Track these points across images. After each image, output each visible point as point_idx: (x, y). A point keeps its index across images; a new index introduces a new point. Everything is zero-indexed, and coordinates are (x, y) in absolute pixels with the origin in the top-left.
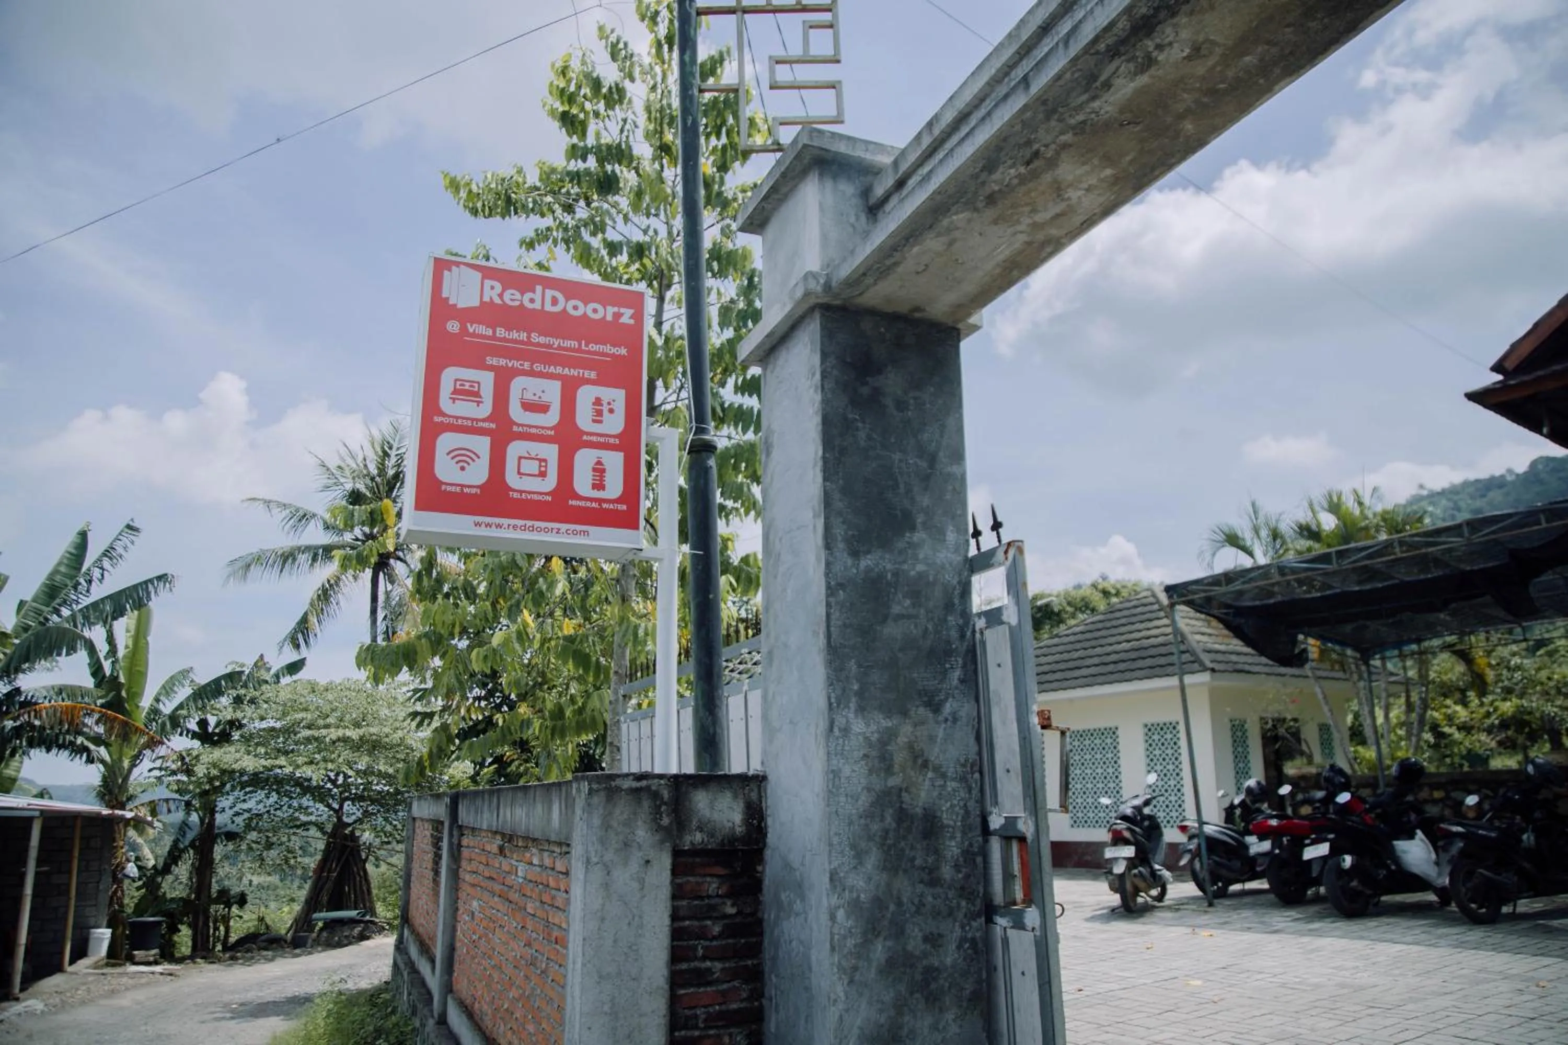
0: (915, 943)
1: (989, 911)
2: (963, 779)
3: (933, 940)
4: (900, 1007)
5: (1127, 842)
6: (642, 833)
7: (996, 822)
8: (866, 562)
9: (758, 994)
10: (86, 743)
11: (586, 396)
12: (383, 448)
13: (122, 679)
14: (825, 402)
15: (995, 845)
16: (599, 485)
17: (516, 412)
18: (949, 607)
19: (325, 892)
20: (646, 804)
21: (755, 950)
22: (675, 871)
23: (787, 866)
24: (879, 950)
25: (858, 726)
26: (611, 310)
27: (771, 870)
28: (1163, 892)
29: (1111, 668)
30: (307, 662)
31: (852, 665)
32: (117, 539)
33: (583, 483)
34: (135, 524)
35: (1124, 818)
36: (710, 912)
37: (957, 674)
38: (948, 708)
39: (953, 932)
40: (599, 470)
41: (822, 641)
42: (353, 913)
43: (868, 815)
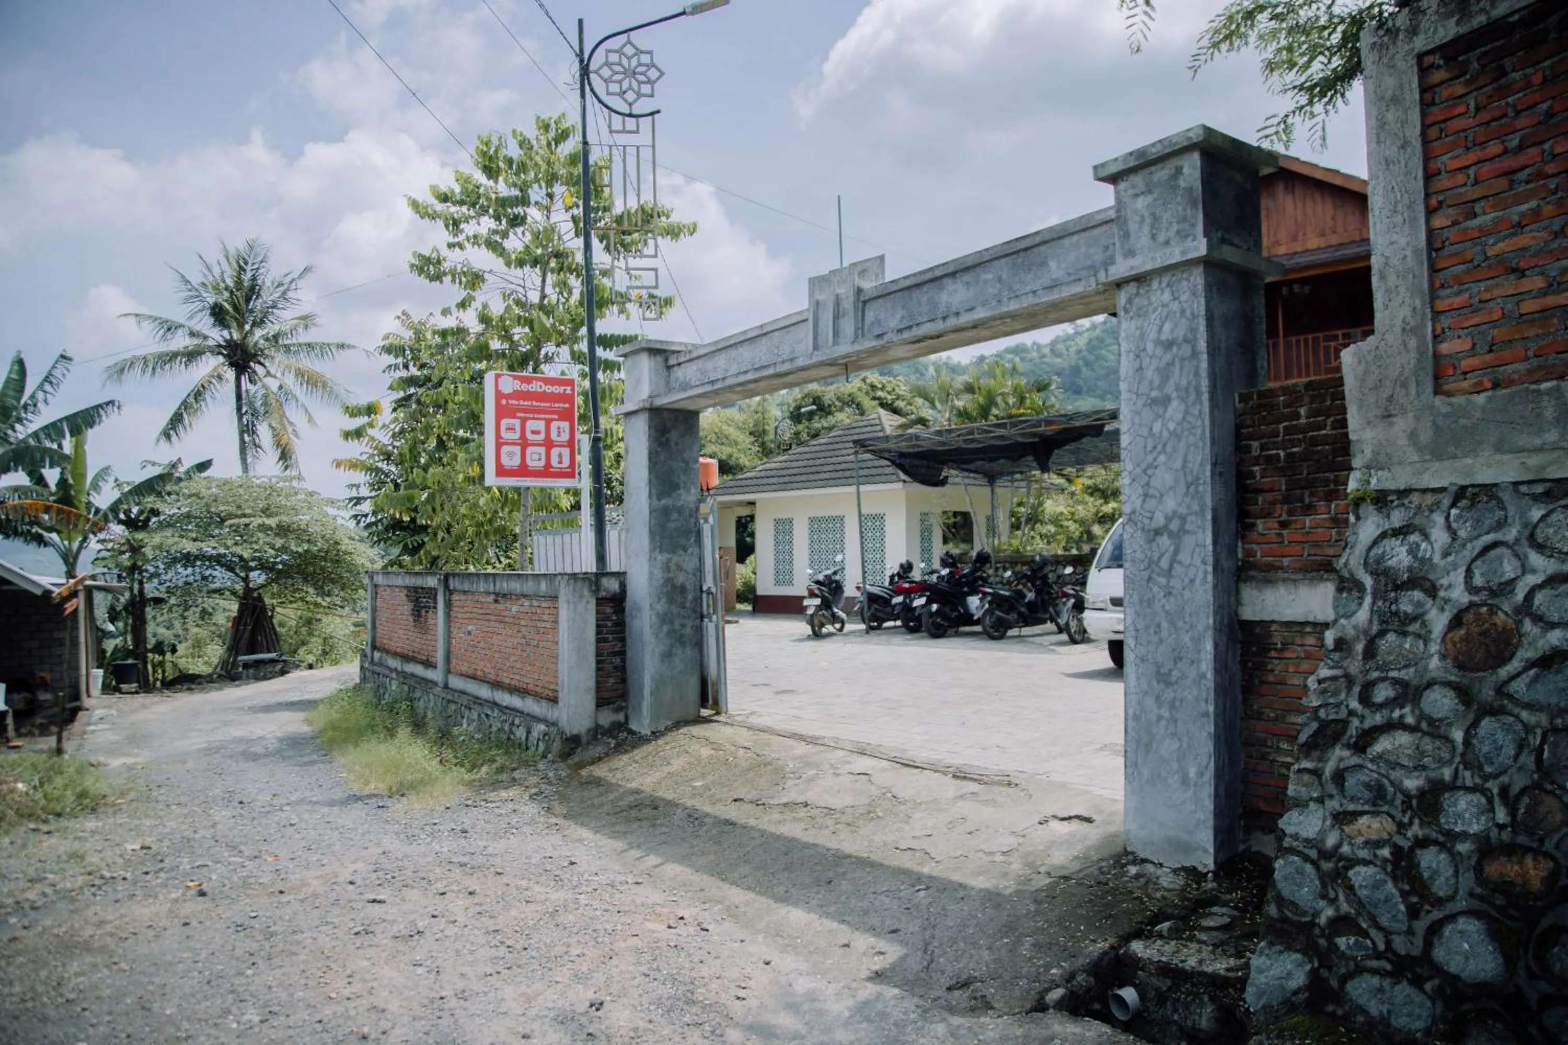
0: (677, 625)
1: (702, 617)
2: (694, 575)
3: (683, 626)
4: (672, 646)
5: (817, 596)
6: (586, 592)
7: (705, 588)
8: (663, 502)
9: (624, 646)
10: (40, 531)
11: (554, 425)
12: (238, 263)
13: (71, 481)
14: (650, 446)
15: (704, 596)
16: (560, 462)
17: (529, 436)
18: (691, 516)
19: (243, 641)
20: (587, 583)
21: (623, 631)
22: (597, 605)
23: (635, 603)
24: (665, 628)
25: (659, 557)
26: (563, 388)
27: (628, 604)
28: (842, 627)
29: (840, 474)
30: (214, 463)
31: (658, 538)
32: (54, 367)
33: (554, 462)
34: (68, 354)
35: (818, 582)
36: (608, 619)
37: (693, 539)
38: (690, 550)
39: (689, 623)
40: (560, 456)
41: (647, 529)
42: (273, 655)
43: (662, 586)
